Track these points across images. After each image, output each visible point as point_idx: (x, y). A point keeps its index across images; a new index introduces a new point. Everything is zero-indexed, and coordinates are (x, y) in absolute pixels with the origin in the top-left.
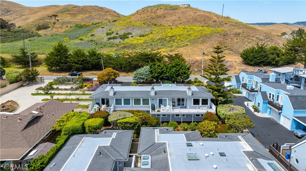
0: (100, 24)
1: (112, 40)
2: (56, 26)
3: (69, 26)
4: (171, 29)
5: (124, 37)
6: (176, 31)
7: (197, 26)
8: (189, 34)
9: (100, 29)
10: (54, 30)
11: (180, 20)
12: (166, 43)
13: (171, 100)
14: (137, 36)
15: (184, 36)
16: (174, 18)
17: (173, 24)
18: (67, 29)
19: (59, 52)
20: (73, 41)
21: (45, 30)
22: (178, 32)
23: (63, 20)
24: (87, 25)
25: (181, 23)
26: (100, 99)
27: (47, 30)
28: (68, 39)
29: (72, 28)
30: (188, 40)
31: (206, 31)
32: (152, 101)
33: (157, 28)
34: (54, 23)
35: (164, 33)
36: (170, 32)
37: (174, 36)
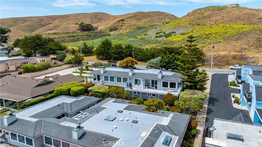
0: (155, 26)
1: (158, 38)
2: (122, 28)
3: (132, 28)
4: (211, 27)
5: (169, 35)
6: (215, 29)
7: (238, 24)
8: (226, 32)
9: (154, 29)
10: (121, 31)
11: (223, 19)
12: (201, 40)
13: (144, 81)
14: (179, 34)
15: (220, 33)
16: (218, 17)
17: (215, 23)
18: (130, 30)
19: (104, 45)
20: (130, 39)
21: (115, 31)
22: (216, 31)
23: (130, 23)
24: (145, 27)
25: (223, 22)
26: (96, 75)
27: (116, 31)
28: (127, 38)
29: (134, 30)
30: (222, 37)
31: (245, 28)
32: (130, 80)
33: (199, 27)
34: (122, 26)
35: (203, 32)
36: (209, 30)
37: (210, 34)
